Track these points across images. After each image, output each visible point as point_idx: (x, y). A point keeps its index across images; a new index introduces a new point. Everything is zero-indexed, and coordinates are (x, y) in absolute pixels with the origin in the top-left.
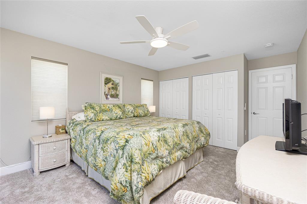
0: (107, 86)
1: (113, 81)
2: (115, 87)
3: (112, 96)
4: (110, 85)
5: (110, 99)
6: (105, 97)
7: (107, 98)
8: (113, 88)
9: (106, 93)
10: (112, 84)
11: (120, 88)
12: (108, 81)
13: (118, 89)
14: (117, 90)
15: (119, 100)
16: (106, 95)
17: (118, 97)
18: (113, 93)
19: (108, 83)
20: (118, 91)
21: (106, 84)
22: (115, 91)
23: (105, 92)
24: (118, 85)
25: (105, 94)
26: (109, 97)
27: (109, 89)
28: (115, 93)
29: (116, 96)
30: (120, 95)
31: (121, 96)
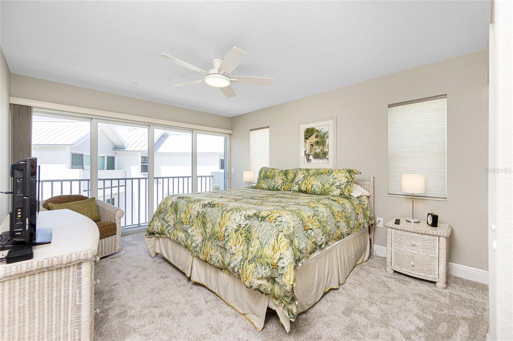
0: (308, 141)
1: (318, 131)
2: (321, 140)
3: (317, 156)
4: (313, 139)
5: (313, 161)
6: (306, 159)
7: (308, 160)
8: (317, 143)
9: (307, 152)
10: (316, 137)
11: (330, 141)
12: (309, 133)
13: (327, 144)
14: (324, 146)
15: (328, 163)
16: (308, 156)
17: (327, 157)
18: (318, 151)
19: (310, 136)
20: (326, 147)
21: (306, 139)
22: (321, 147)
23: (305, 151)
24: (326, 136)
25: (305, 154)
26: (311, 157)
27: (312, 145)
28: (321, 150)
29: (323, 155)
30: (329, 152)
31: (330, 155)
